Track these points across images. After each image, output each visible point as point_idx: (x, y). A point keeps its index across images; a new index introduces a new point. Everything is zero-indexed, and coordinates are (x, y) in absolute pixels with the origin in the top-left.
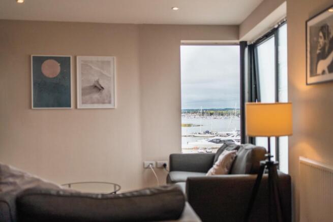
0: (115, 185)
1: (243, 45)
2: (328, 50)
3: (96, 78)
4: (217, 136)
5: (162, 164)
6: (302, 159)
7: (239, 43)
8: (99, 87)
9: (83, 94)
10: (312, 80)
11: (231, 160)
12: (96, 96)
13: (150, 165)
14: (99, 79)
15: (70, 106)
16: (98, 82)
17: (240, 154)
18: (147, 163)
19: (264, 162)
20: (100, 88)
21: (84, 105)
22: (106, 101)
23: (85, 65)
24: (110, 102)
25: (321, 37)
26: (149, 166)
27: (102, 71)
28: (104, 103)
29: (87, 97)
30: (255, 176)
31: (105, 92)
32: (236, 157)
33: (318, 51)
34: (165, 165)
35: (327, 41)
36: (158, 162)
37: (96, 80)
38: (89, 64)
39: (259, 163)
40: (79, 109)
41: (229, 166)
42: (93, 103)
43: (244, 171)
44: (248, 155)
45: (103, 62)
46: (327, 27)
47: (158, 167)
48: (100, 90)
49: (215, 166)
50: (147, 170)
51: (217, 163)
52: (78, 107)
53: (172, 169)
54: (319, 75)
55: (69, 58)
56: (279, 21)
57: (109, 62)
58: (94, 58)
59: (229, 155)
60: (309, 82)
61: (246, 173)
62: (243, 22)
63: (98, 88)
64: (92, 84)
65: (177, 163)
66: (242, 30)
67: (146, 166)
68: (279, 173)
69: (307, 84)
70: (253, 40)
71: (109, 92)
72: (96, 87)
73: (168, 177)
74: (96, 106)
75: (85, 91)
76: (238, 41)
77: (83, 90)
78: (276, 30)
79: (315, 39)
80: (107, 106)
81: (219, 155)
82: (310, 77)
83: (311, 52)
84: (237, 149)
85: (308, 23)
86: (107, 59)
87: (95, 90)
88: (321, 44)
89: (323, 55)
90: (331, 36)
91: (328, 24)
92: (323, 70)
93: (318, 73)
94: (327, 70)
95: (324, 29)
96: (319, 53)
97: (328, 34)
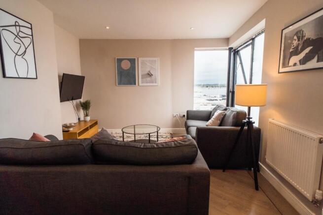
0: (158, 127)
1: (230, 49)
2: (301, 49)
3: (149, 70)
6: (270, 120)
9: (142, 78)
10: (282, 70)
11: (222, 116)
12: (149, 79)
13: (177, 116)
15: (135, 84)
16: (149, 71)
17: (228, 113)
18: (175, 114)
19: (245, 121)
21: (142, 84)
23: (143, 62)
24: (156, 83)
25: (295, 40)
27: (152, 66)
28: (153, 83)
29: (144, 80)
30: (239, 128)
31: (153, 77)
32: (225, 115)
33: (291, 50)
34: (184, 116)
35: (301, 42)
36: (181, 114)
38: (145, 62)
39: (242, 121)
40: (140, 86)
41: (221, 119)
42: (147, 83)
43: (231, 124)
44: (234, 115)
45: (152, 61)
46: (301, 32)
47: (181, 116)
49: (212, 119)
50: (175, 118)
51: (214, 117)
53: (188, 119)
54: (291, 66)
55: (135, 59)
56: (257, 33)
57: (155, 61)
59: (220, 114)
60: (280, 71)
61: (232, 126)
63: (150, 75)
65: (191, 116)
66: (231, 40)
67: (174, 116)
68: (254, 127)
69: (279, 73)
70: (237, 47)
71: (156, 77)
72: (148, 74)
73: (186, 123)
74: (148, 84)
75: (143, 77)
76: (228, 48)
77: (142, 76)
78: (253, 39)
79: (289, 41)
80: (155, 84)
81: (215, 112)
82: (282, 68)
83: (284, 51)
84: (226, 110)
85: (284, 31)
86: (154, 59)
87: (148, 76)
88: (295, 44)
89: (296, 52)
90: (305, 38)
91: (303, 29)
92: (295, 62)
93: (290, 65)
94: (298, 63)
95: (299, 34)
96: (292, 51)
97: (303, 37)
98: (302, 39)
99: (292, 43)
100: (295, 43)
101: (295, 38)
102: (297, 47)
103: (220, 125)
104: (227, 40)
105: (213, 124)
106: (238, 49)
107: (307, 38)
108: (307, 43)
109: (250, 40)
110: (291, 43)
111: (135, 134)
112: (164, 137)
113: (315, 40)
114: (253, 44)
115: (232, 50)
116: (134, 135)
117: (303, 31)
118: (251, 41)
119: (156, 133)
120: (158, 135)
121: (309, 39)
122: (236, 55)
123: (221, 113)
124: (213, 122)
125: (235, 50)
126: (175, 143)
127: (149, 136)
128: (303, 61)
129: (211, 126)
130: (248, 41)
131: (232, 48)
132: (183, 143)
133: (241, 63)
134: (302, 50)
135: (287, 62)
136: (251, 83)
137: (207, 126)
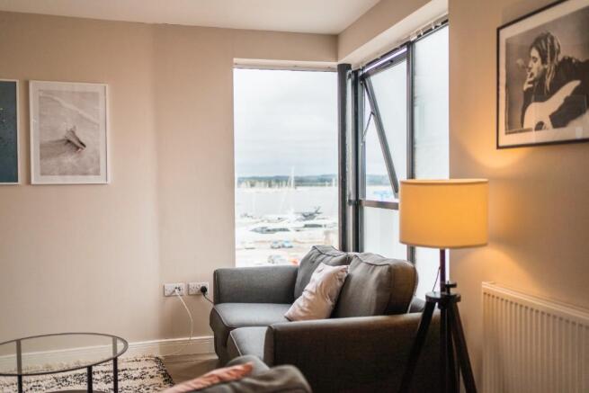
1: (343, 69)
4: (263, 221)
5: (199, 288)
6: (486, 286)
7: (336, 67)
8: (76, 143)
9: (43, 156)
10: (506, 140)
11: (339, 284)
12: (69, 159)
13: (177, 291)
14: (75, 127)
15: (17, 181)
18: (170, 287)
20: (79, 145)
21: (44, 177)
22: (91, 170)
23: (47, 98)
24: (97, 173)
25: (535, 59)
26: (174, 291)
27: (81, 112)
28: (85, 174)
29: (53, 162)
31: (87, 152)
32: (348, 278)
33: (526, 86)
34: (204, 290)
35: (550, 67)
36: (192, 284)
37: (69, 128)
38: (56, 98)
40: (33, 185)
41: (335, 294)
42: (64, 174)
45: (83, 95)
46: (549, 41)
47: (191, 293)
48: (78, 148)
50: (170, 299)
51: (310, 287)
52: (33, 182)
53: (219, 298)
54: (529, 130)
55: (15, 83)
56: (420, 28)
57: (95, 95)
58: (65, 86)
59: (330, 279)
60: (501, 144)
62: (345, 30)
63: (74, 145)
64: (61, 137)
65: (229, 288)
66: (344, 43)
67: (167, 293)
69: (498, 147)
70: (362, 63)
71: (96, 152)
72: (69, 141)
74: (69, 180)
75: (47, 151)
76: (334, 64)
77: (42, 146)
78: (410, 44)
79: (520, 62)
80: (92, 179)
81: (310, 272)
82: (506, 133)
83: (507, 86)
84: (346, 261)
85: (502, 32)
86: (90, 87)
87: (67, 147)
88: (534, 70)
89: (540, 92)
90: (560, 58)
91: (552, 34)
92: (539, 120)
93: (526, 126)
94: (548, 122)
95: (543, 43)
96: (528, 89)
97: (554, 52)
98: (552, 59)
99: (526, 67)
100: (536, 67)
101: (535, 53)
102: (541, 79)
103: (335, 313)
104: (333, 41)
105: (311, 312)
106: (366, 71)
107: (564, 59)
108: (567, 70)
109: (402, 46)
110: (523, 67)
111: (20, 377)
112: (136, 374)
113: (584, 63)
114: (410, 57)
115: (350, 71)
116: (15, 379)
117: (552, 39)
118: (405, 50)
119: (112, 362)
120: (116, 371)
121: (570, 60)
122: (359, 87)
123: (335, 274)
124: (311, 305)
125: (356, 73)
126: (233, 387)
127: (90, 373)
128: (560, 119)
129: (304, 318)
130: (395, 50)
131: (348, 66)
132: (265, 384)
133: (375, 113)
134: (555, 88)
135: (519, 120)
136: (412, 175)
137: (290, 319)
